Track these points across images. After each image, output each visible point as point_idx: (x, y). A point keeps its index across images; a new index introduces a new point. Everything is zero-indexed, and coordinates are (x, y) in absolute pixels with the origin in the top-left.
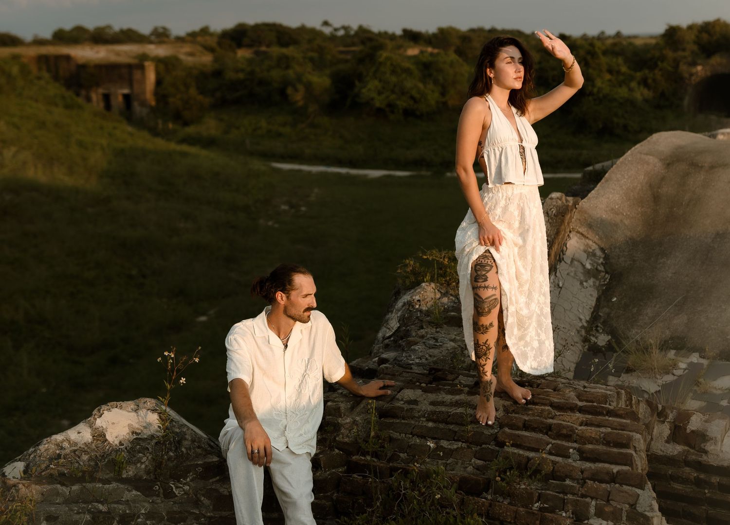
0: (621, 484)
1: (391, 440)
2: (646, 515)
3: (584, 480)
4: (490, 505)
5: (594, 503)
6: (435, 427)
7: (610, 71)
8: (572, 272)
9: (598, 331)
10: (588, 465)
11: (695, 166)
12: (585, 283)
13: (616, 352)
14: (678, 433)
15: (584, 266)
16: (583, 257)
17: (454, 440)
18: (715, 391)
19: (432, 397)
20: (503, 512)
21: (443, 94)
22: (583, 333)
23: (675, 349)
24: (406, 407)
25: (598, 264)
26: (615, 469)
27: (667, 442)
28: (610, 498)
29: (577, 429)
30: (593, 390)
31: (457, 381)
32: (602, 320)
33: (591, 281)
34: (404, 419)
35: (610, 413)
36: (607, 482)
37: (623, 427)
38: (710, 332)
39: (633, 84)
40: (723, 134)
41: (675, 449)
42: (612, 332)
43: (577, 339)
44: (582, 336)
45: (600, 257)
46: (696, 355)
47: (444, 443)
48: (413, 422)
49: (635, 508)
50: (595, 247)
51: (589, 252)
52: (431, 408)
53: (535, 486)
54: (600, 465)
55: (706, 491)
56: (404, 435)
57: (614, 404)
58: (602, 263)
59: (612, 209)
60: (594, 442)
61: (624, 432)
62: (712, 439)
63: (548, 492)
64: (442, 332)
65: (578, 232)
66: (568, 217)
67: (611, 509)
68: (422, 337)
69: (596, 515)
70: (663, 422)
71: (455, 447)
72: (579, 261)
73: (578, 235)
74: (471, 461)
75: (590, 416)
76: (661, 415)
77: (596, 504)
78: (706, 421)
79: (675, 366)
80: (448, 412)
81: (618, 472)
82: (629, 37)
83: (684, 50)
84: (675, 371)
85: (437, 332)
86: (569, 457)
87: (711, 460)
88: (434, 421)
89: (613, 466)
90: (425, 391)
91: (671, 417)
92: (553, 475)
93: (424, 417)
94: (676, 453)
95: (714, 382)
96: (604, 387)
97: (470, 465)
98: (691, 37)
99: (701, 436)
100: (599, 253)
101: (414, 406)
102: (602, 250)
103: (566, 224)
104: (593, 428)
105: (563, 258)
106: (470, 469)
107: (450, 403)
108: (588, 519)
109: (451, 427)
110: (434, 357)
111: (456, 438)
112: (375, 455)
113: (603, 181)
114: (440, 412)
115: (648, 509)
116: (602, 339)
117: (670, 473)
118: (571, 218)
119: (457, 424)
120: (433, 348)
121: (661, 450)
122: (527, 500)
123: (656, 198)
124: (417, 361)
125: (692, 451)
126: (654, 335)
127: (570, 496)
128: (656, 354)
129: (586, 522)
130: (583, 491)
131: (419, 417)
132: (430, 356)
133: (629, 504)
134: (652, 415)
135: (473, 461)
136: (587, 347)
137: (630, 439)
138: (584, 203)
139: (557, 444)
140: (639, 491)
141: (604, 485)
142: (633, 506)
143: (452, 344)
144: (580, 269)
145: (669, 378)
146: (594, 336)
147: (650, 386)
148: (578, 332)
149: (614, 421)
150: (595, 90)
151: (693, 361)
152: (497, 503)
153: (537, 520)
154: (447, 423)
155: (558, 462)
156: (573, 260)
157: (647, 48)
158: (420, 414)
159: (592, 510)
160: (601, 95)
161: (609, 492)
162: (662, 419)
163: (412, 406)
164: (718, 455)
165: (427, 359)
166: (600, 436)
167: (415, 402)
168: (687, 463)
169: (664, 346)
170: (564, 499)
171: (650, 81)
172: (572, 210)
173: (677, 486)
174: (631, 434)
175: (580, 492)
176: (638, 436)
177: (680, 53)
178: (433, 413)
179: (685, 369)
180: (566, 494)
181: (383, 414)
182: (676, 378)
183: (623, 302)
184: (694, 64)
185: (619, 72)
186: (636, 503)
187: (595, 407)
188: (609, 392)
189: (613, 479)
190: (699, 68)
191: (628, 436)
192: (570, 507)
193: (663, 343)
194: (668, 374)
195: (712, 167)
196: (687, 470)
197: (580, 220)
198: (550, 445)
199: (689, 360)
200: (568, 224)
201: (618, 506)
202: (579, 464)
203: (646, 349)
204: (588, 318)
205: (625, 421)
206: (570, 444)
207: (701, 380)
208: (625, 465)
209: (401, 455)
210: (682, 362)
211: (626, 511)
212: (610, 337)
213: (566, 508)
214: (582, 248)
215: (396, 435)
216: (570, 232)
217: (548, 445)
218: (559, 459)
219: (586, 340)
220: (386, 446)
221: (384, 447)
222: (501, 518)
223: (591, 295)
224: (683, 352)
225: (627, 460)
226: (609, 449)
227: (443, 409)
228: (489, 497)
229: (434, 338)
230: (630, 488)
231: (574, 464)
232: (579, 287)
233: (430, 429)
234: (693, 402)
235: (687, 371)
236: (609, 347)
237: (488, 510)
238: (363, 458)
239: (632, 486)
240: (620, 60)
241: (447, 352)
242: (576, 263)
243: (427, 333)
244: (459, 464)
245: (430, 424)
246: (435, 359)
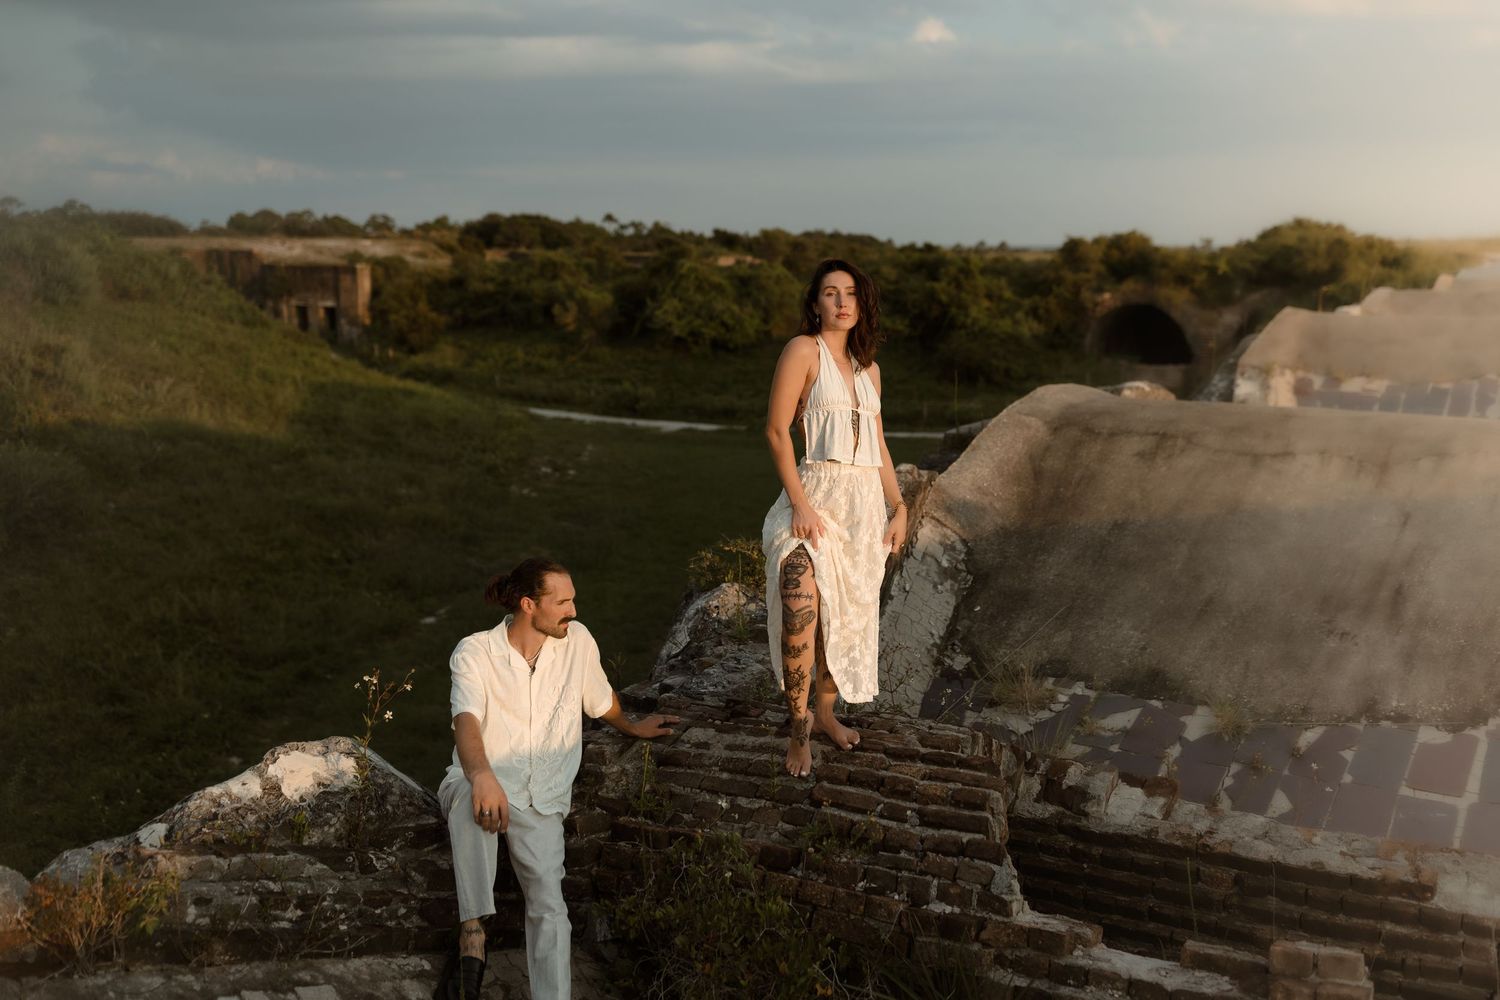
0: (972, 858)
1: (672, 795)
2: (1003, 899)
3: (924, 851)
4: (801, 884)
5: (935, 882)
6: (731, 780)
7: (989, 296)
8: (923, 571)
9: (954, 650)
10: (930, 832)
11: (1090, 432)
12: (939, 587)
13: (976, 678)
14: (1052, 790)
15: (939, 563)
16: (939, 551)
17: (756, 797)
18: (1103, 733)
19: (728, 738)
20: (817, 894)
21: (765, 321)
22: (935, 652)
23: (1053, 677)
24: (693, 751)
25: (958, 561)
26: (966, 837)
27: (1037, 800)
28: (957, 876)
29: (917, 784)
30: (941, 732)
31: (762, 718)
32: (960, 636)
33: (948, 584)
34: (689, 768)
35: (962, 763)
36: (954, 855)
37: (978, 783)
38: (1100, 654)
39: (1020, 315)
40: (1130, 388)
41: (1046, 811)
42: (973, 652)
43: (926, 661)
44: (933, 656)
45: (961, 552)
46: (1082, 684)
47: (743, 801)
48: (702, 772)
49: (989, 890)
50: (954, 537)
51: (947, 545)
52: (726, 754)
53: (860, 859)
54: (946, 832)
55: (1085, 866)
56: (689, 789)
57: (968, 751)
58: (963, 560)
59: (979, 488)
60: (940, 801)
61: (979, 789)
62: (1095, 798)
63: (877, 867)
64: (747, 650)
65: (933, 518)
66: (920, 497)
67: (959, 891)
68: (720, 656)
69: (937, 898)
70: (1032, 775)
71: (757, 806)
72: (932, 557)
73: (933, 521)
74: (776, 825)
75: (936, 767)
76: (1030, 766)
77: (939, 884)
78: (1087, 774)
79: (1053, 699)
80: (748, 760)
81: (968, 842)
82: (1018, 251)
83: (1087, 271)
84: (1052, 706)
85: (740, 650)
86: (906, 822)
87: (1094, 826)
88: (730, 771)
89: (962, 834)
90: (720, 730)
91: (1042, 768)
92: (884, 845)
93: (716, 765)
94: (1047, 815)
95: (1102, 721)
96: (956, 728)
97: (776, 830)
98: (1097, 254)
99: (1081, 794)
100: (959, 546)
101: (705, 751)
102: (964, 542)
103: (917, 507)
104: (938, 784)
105: (912, 554)
106: (775, 836)
107: (752, 747)
108: (928, 904)
109: (752, 779)
110: (734, 684)
111: (758, 794)
112: (649, 815)
113: (969, 449)
114: (738, 759)
115: (1005, 891)
116: (960, 662)
117: (1039, 841)
118: (924, 499)
119: (759, 775)
120: (733, 672)
121: (1028, 811)
122: (849, 876)
123: (1037, 474)
124: (711, 689)
125: (1068, 813)
126: (1027, 657)
127: (905, 874)
128: (1029, 681)
129: (925, 907)
130: (923, 867)
131: (710, 766)
132: (729, 683)
133: (981, 884)
134: (1018, 765)
135: (779, 825)
136: (939, 672)
137: (986, 798)
138: (942, 479)
139: (892, 803)
140: (995, 867)
141: (949, 859)
142: (986, 887)
143: (760, 666)
144: (934, 567)
145: (1045, 715)
146: (949, 657)
147: (1020, 725)
148: (929, 651)
149: (966, 775)
150: (969, 321)
151: (1076, 692)
152: (810, 882)
153: (861, 903)
154: (747, 774)
155: (891, 828)
156: (925, 555)
157: (1039, 267)
158: (711, 761)
159: (933, 892)
160: (976, 329)
161: (957, 869)
162: (1030, 771)
163: (700, 751)
164: (1101, 819)
165: (724, 687)
166: (946, 793)
167: (706, 745)
168: (1062, 829)
169: (1040, 672)
170: (897, 877)
171: (1041, 311)
172: (926, 488)
173: (1047, 859)
174: (987, 791)
175: (918, 869)
176: (997, 794)
177: (1083, 276)
178: (730, 760)
179: (1065, 703)
180: (900, 870)
181: (662, 761)
182: (1053, 714)
183: (989, 613)
184: (1100, 290)
185: (1000, 298)
186: (990, 884)
187: (944, 755)
188: (961, 735)
189: (962, 850)
190: (1107, 296)
191: (984, 794)
192: (905, 887)
193: (1038, 667)
194: (1044, 709)
195: (1112, 435)
196: (1061, 837)
197: (936, 501)
198: (882, 805)
199: (1071, 692)
200: (920, 506)
201: (968, 887)
202: (918, 830)
203: (1016, 676)
204: (942, 634)
205: (980, 774)
206: (908, 804)
207: (1086, 718)
208: (979, 832)
209: (685, 816)
210: (1062, 694)
211: (978, 893)
212: (969, 659)
213: (899, 888)
214: (937, 539)
215: (678, 789)
216: (923, 517)
217: (878, 804)
218: (893, 824)
219: (938, 662)
220: (664, 803)
221: (661, 805)
222: (814, 902)
223: (948, 603)
224: (1065, 679)
225: (982, 826)
226: (958, 811)
227: (742, 755)
228: (799, 873)
229: (735, 659)
230: (984, 863)
231: (912, 831)
232: (932, 591)
233: (724, 782)
234: (1075, 746)
235: (1068, 706)
236: (968, 672)
237: (798, 891)
238: (634, 820)
239: (986, 860)
240: (1003, 282)
241: (751, 677)
242: (929, 559)
243: (725, 651)
244: (761, 829)
245: (725, 776)
246: (735, 686)
